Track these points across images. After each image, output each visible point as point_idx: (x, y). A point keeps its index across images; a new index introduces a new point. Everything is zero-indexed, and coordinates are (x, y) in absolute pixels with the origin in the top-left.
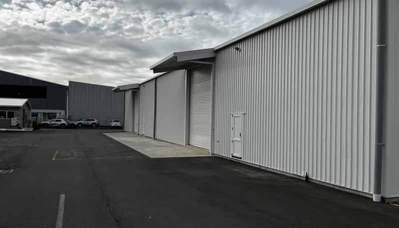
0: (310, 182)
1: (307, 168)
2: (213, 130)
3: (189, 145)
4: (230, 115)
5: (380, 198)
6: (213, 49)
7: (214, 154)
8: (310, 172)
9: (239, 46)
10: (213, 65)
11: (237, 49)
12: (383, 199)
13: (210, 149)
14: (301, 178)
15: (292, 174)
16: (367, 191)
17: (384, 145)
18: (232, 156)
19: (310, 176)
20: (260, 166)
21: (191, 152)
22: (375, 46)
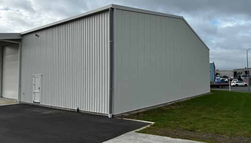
0: (79, 112)
1: (78, 105)
2: (20, 86)
3: (2, 97)
4: (32, 76)
5: (112, 116)
6: (20, 33)
7: (21, 102)
8: (80, 106)
9: (38, 34)
10: (20, 44)
11: (37, 35)
12: (113, 116)
13: (18, 99)
14: (75, 111)
15: (70, 109)
16: (106, 113)
17: (113, 89)
18: (34, 102)
19: (80, 109)
20: (51, 106)
21: (3, 102)
22: (109, 41)
